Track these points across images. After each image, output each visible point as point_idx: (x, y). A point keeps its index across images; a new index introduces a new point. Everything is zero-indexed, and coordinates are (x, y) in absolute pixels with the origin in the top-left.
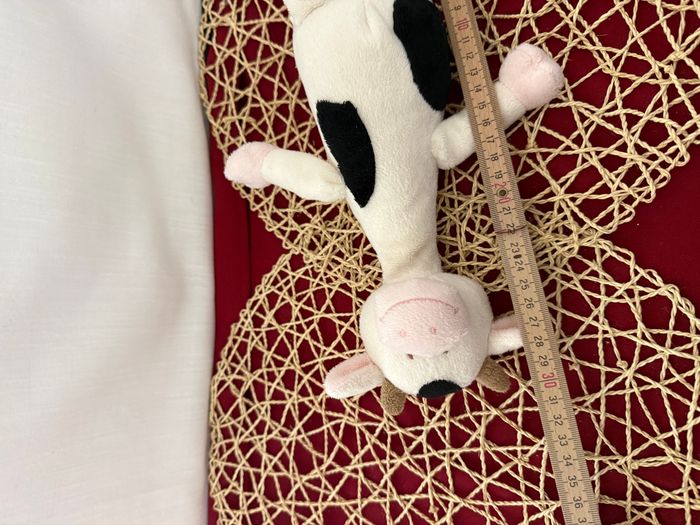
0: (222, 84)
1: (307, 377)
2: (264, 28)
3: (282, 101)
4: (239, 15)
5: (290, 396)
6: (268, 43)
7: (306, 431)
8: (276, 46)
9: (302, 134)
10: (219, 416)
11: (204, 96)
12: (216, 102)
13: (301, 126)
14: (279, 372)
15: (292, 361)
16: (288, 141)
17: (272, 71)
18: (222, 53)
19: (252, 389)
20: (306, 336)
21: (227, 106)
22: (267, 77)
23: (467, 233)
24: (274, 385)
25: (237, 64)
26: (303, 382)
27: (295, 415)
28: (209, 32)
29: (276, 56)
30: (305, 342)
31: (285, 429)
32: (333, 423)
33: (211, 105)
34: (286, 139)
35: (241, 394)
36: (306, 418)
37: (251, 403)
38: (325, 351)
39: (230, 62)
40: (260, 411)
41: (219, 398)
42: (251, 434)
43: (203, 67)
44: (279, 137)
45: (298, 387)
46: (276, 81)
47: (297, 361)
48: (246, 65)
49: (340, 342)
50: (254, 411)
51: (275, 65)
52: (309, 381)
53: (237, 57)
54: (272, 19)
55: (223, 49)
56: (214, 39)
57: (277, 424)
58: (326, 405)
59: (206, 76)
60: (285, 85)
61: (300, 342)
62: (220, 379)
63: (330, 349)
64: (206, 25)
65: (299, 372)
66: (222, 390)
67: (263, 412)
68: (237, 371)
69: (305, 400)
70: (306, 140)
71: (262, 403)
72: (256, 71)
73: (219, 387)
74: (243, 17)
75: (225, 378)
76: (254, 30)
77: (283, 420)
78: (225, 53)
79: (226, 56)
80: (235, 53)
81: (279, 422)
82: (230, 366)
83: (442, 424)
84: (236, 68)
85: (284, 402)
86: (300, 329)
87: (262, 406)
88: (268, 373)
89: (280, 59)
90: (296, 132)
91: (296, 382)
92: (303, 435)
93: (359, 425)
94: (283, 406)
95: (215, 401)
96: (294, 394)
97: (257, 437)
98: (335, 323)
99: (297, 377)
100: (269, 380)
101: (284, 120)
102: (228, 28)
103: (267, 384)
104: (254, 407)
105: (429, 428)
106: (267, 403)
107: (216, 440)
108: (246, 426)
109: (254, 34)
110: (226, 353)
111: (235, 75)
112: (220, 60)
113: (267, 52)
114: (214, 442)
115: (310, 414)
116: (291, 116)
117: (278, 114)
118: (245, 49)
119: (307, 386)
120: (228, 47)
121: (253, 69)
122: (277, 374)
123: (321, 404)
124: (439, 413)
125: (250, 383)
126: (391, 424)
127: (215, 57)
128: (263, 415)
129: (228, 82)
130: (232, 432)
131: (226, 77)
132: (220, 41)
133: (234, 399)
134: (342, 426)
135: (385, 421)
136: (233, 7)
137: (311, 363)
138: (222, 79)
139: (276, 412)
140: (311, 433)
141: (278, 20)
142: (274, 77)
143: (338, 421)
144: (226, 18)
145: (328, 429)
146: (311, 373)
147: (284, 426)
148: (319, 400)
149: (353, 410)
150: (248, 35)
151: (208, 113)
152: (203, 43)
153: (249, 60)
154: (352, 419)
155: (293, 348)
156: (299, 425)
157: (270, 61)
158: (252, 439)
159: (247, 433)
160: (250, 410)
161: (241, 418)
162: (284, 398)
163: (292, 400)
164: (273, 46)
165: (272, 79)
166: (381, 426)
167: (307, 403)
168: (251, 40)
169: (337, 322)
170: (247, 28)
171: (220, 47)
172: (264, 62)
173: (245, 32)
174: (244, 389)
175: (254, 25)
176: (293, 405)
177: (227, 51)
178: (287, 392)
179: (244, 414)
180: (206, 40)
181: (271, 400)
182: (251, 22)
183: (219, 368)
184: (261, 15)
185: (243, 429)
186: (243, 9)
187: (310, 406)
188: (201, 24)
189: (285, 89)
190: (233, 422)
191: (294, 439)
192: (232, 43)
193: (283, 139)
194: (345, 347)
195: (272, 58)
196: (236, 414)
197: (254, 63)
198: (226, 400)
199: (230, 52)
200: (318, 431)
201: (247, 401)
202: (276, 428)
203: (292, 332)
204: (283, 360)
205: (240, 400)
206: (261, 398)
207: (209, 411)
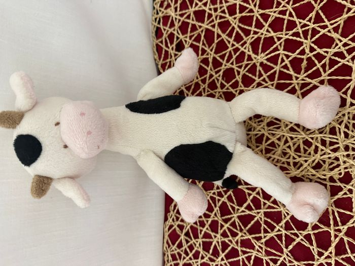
0: (167, 49)
1: (226, 226)
2: (192, 14)
3: (205, 56)
4: (176, 9)
5: (215, 237)
6: (195, 22)
7: (227, 259)
8: (200, 24)
9: (218, 75)
10: (169, 246)
11: (157, 56)
12: (164, 60)
13: (216, 70)
14: (207, 221)
15: (215, 214)
16: (209, 80)
17: (198, 39)
18: (166, 31)
19: (190, 231)
20: (224, 199)
21: (170, 62)
22: (195, 43)
23: (345, 133)
24: (204, 230)
25: (175, 37)
26: (224, 228)
27: (219, 248)
28: (158, 20)
29: (200, 30)
30: (224, 203)
31: (212, 257)
32: (246, 255)
33: (161, 62)
34: (208, 79)
35: (183, 233)
36: (227, 251)
37: (189, 240)
38: (238, 209)
39: (171, 36)
40: (195, 245)
41: (169, 236)
42: (190, 259)
43: (155, 40)
44: (203, 78)
45: (220, 232)
46: (201, 45)
47: (219, 215)
48: (181, 36)
49: (249, 204)
50: (191, 245)
51: (199, 36)
52: (228, 228)
53: (175, 33)
54: (197, 9)
55: (167, 28)
56: (161, 24)
57: (207, 253)
58: (241, 243)
59: (157, 45)
60: (206, 47)
61: (220, 203)
62: (169, 224)
63: (243, 209)
64: (156, 16)
65: (220, 222)
66: (171, 231)
67: (198, 245)
68: (180, 219)
69: (226, 240)
70: (220, 78)
71: (197, 240)
72: (188, 39)
73: (169, 229)
74: (178, 9)
75: (173, 223)
76: (186, 16)
77: (211, 251)
78: (168, 31)
79: (169, 32)
80: (174, 30)
81: (209, 252)
82: (175, 216)
83: (329, 261)
84: (175, 39)
85: (211, 240)
86: (220, 195)
87: (197, 242)
88: (200, 221)
89: (202, 31)
90: (214, 74)
91: (219, 228)
92: (225, 261)
93: (266, 258)
94: (211, 243)
95: (167, 237)
96: (219, 236)
97: (194, 261)
98: (245, 192)
99: (219, 225)
100: (200, 226)
101: (206, 67)
102: (169, 16)
103: (199, 228)
104: (191, 242)
105: (319, 263)
106: (200, 240)
107: (168, 261)
108: (187, 254)
109: (185, 18)
110: (173, 208)
111: (175, 43)
112: (165, 35)
113: (194, 28)
114: (166, 262)
115: (229, 248)
116: (211, 64)
117: (201, 64)
118: (180, 28)
119: (227, 231)
120: (170, 27)
121: (186, 39)
122: (206, 222)
123: (237, 242)
124: (326, 254)
125: (188, 227)
126: (290, 259)
127: (163, 34)
128: (198, 247)
129: (171, 48)
130: (178, 257)
131: (169, 45)
132: (165, 24)
133: (179, 236)
134: (253, 258)
135: (285, 256)
136: (172, 5)
137: (229, 216)
138: (167, 46)
139: (206, 246)
140: (230, 260)
141: (200, 9)
142: (199, 43)
143: (250, 254)
144: (168, 10)
145: (243, 259)
146: (229, 223)
147: (212, 255)
148: (236, 240)
149: (261, 248)
150: (182, 19)
151: (160, 66)
152: (155, 26)
153: (183, 34)
154: (260, 254)
155: (216, 206)
156: (222, 255)
157: (196, 33)
158: (191, 262)
159: (188, 258)
160: (189, 244)
161: (183, 248)
162: (211, 238)
163: (217, 239)
164: (198, 24)
165: (197, 44)
166: (281, 259)
167: (227, 241)
168: (183, 22)
169: (247, 191)
170: (182, 15)
171: (165, 28)
172: (192, 34)
173: (180, 18)
174: (184, 231)
175: (186, 13)
176: (218, 242)
177: (169, 30)
178: (213, 234)
179: (185, 246)
180: (156, 24)
181: (202, 238)
182: (184, 12)
183: (169, 217)
184: (190, 7)
185: (185, 256)
186: (178, 5)
187: (230, 243)
188: (153, 16)
189: (206, 49)
190: (178, 250)
191: (220, 263)
192: (172, 25)
193: (205, 78)
194: (253, 207)
195: (197, 31)
196: (180, 246)
197: (186, 35)
198: (174, 237)
199: (171, 30)
200: (235, 259)
201: (187, 238)
202: (206, 256)
203: (215, 196)
204: (210, 214)
205: (183, 237)
206: (196, 237)
207: (163, 243)
